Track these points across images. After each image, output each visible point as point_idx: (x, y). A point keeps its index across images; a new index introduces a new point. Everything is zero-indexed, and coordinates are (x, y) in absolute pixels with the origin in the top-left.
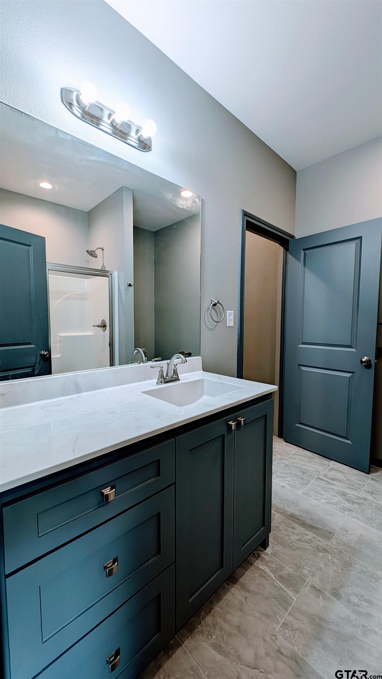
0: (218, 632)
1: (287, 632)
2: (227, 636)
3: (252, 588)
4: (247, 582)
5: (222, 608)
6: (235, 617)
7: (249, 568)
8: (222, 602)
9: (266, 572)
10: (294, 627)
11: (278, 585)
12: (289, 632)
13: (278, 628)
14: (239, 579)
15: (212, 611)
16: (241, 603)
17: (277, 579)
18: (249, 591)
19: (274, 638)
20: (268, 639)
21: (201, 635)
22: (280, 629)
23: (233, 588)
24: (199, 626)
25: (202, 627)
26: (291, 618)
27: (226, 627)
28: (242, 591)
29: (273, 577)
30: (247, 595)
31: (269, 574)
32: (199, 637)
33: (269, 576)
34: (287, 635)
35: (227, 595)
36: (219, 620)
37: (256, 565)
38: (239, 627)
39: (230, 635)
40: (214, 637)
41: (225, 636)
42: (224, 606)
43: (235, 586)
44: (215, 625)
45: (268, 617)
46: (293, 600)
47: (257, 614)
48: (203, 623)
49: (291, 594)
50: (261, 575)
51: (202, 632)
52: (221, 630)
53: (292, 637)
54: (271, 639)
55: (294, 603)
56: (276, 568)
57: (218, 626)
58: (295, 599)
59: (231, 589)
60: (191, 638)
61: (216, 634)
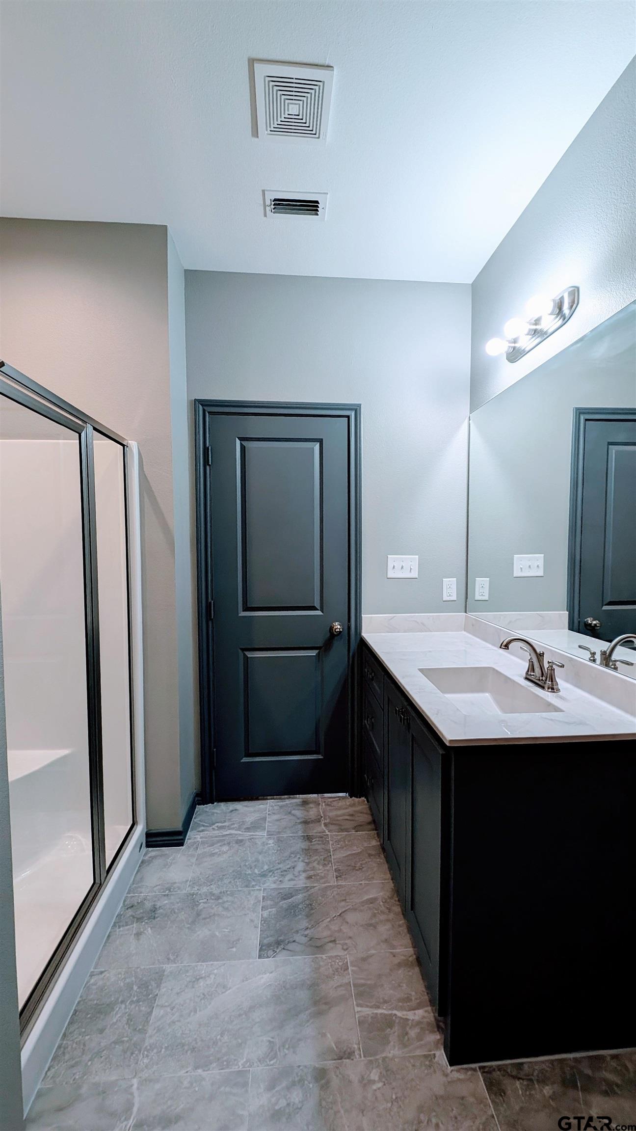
0: (383, 908)
1: (340, 964)
2: (375, 913)
3: (400, 972)
4: (410, 973)
5: (400, 926)
6: (384, 930)
7: (428, 993)
8: (406, 931)
9: (409, 1010)
10: (337, 975)
11: (385, 1008)
12: (338, 966)
13: (349, 959)
14: (419, 968)
15: (402, 916)
16: (394, 947)
17: (391, 1015)
18: (399, 965)
19: (345, 947)
20: (348, 941)
21: (390, 896)
22: (346, 960)
23: (412, 952)
24: (397, 899)
25: (395, 900)
26: (346, 981)
27: (383, 917)
28: (404, 958)
29: (399, 1014)
30: (396, 961)
31: (405, 1013)
32: (388, 894)
33: (402, 1009)
34: (337, 961)
35: (409, 941)
36: (391, 916)
37: (426, 1009)
38: (375, 927)
39: (374, 915)
40: (381, 903)
41: (376, 912)
42: (401, 929)
43: (414, 957)
44: (390, 910)
45: (364, 960)
46: (358, 1005)
47: (373, 952)
48: (398, 903)
49: (367, 1011)
50: (408, 999)
51: (391, 898)
52: (383, 912)
53: (333, 963)
54: (346, 944)
55: (355, 1003)
56: (407, 1034)
57: (387, 912)
58: (357, 1009)
59: (414, 950)
60: (392, 889)
61: (382, 906)
